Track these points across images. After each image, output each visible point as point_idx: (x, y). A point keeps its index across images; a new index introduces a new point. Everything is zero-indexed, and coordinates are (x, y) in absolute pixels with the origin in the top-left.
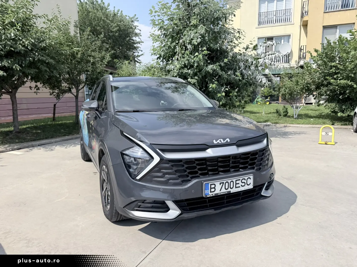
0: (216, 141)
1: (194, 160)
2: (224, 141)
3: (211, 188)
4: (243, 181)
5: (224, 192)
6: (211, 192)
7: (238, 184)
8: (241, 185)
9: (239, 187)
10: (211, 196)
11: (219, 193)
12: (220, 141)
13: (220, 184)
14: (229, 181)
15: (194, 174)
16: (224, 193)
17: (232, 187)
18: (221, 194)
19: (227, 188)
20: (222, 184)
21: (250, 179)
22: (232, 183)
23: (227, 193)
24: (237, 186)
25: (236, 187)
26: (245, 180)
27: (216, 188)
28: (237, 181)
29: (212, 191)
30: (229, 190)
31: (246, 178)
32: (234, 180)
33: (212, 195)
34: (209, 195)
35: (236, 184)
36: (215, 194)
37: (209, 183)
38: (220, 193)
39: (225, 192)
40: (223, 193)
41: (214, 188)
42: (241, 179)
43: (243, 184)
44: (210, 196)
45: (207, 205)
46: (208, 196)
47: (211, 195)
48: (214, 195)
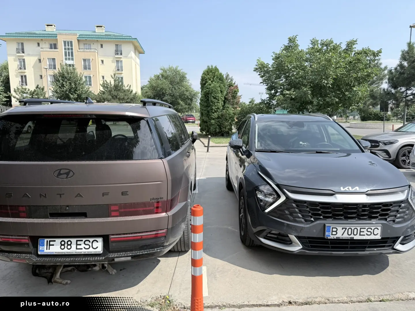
0: (343, 188)
1: (318, 204)
2: (352, 189)
3: (332, 231)
4: (369, 230)
5: (346, 237)
6: (332, 234)
7: (364, 232)
9: (364, 235)
10: (332, 238)
12: (348, 189)
15: (317, 216)
16: (346, 238)
17: (355, 233)
18: (343, 238)
21: (378, 229)
23: (349, 238)
24: (362, 233)
25: (360, 235)
26: (372, 229)
29: (333, 234)
30: (352, 236)
31: (373, 228)
33: (333, 237)
35: (360, 232)
37: (330, 226)
38: (342, 237)
39: (347, 237)
40: (345, 238)
41: (336, 231)
42: (367, 228)
43: (369, 233)
44: (331, 238)
45: (329, 246)
46: (329, 238)
47: (332, 237)
48: (335, 238)
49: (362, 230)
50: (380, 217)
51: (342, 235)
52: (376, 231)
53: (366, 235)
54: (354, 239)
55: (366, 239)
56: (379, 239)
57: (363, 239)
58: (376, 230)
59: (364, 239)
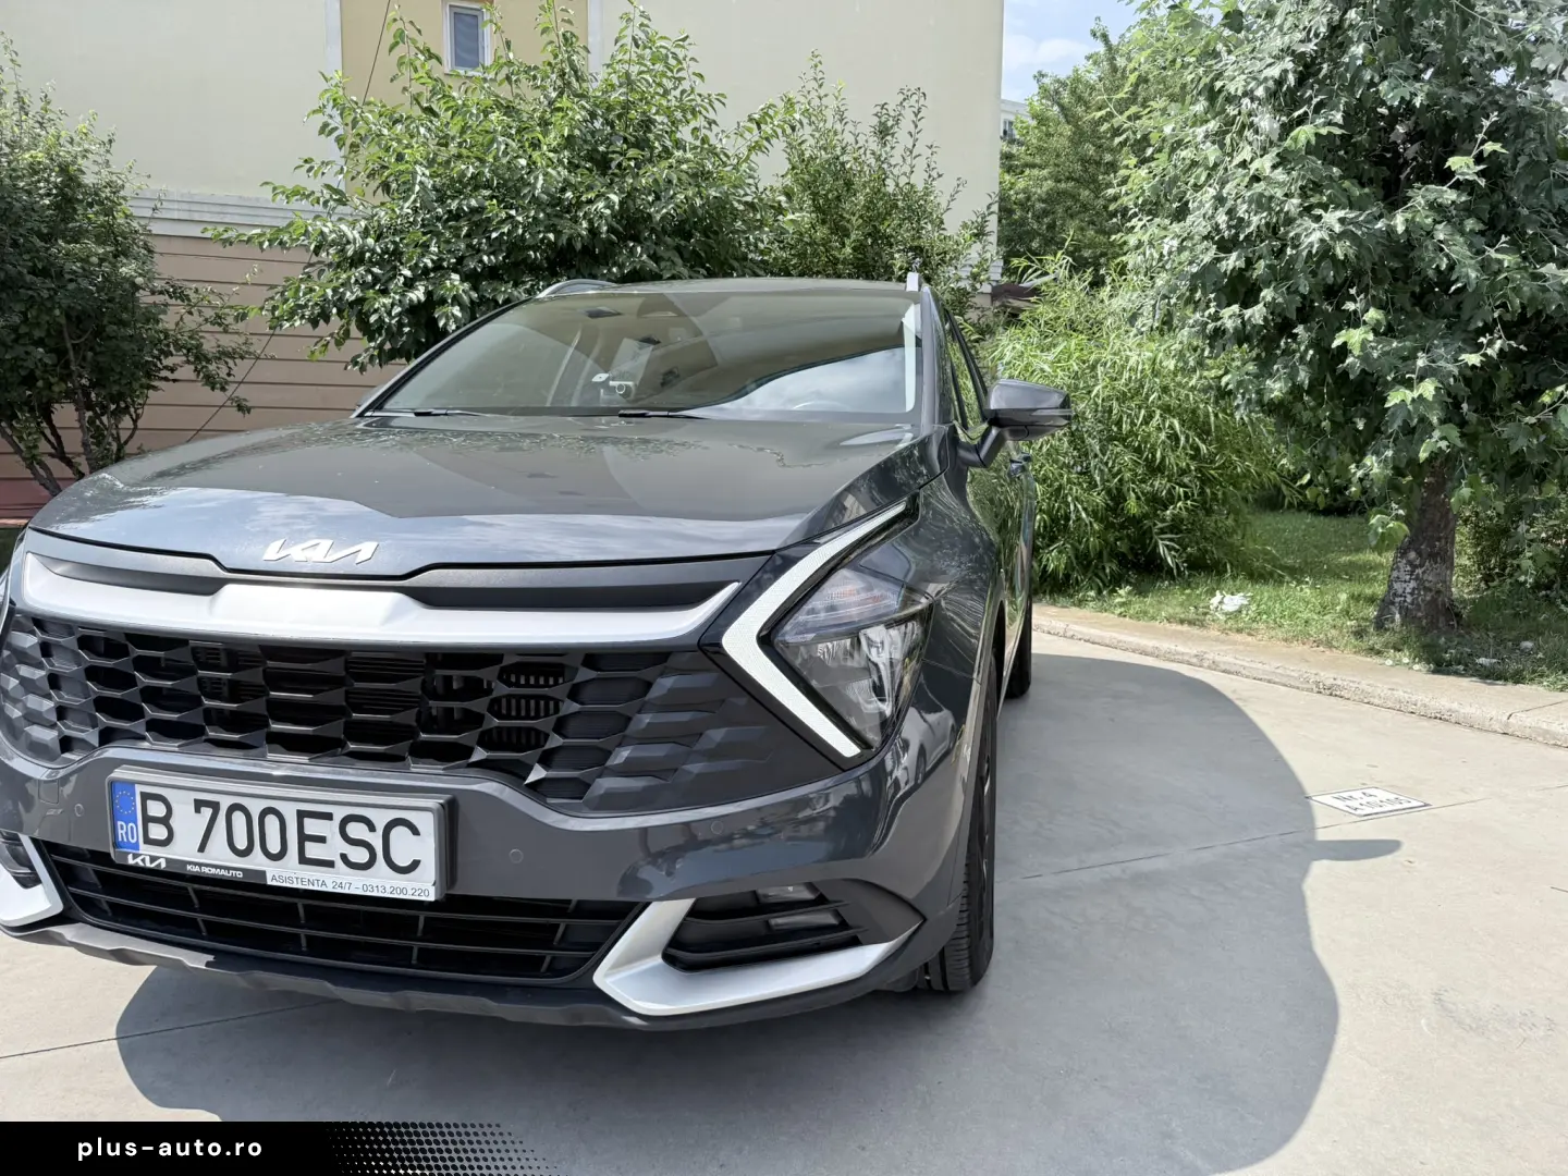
3: (147, 819)
4: (357, 830)
5: (221, 867)
6: (148, 841)
7: (322, 840)
8: (344, 857)
9: (330, 864)
10: (148, 865)
11: (196, 864)
13: (199, 805)
14: (256, 807)
16: (223, 872)
17: (274, 847)
18: (206, 870)
19: (241, 844)
20: (207, 812)
21: (415, 831)
22: (272, 823)
23: (240, 875)
24: (313, 850)
25: (303, 860)
26: (372, 828)
27: (171, 822)
28: (307, 822)
29: (152, 836)
30: (257, 861)
31: (381, 819)
32: (289, 811)
33: (153, 859)
34: (135, 856)
35: (303, 838)
36: (168, 860)
37: (132, 783)
38: (200, 865)
39: (228, 869)
40: (213, 871)
41: (165, 821)
42: (339, 813)
43: (360, 856)
44: (139, 860)
46: (131, 861)
47: (146, 857)
49: (312, 827)
50: (479, 754)
51: (202, 849)
52: (404, 847)
53: (339, 863)
54: (269, 882)
55: (339, 890)
56: (423, 898)
57: (323, 889)
58: (399, 833)
59: (329, 889)
